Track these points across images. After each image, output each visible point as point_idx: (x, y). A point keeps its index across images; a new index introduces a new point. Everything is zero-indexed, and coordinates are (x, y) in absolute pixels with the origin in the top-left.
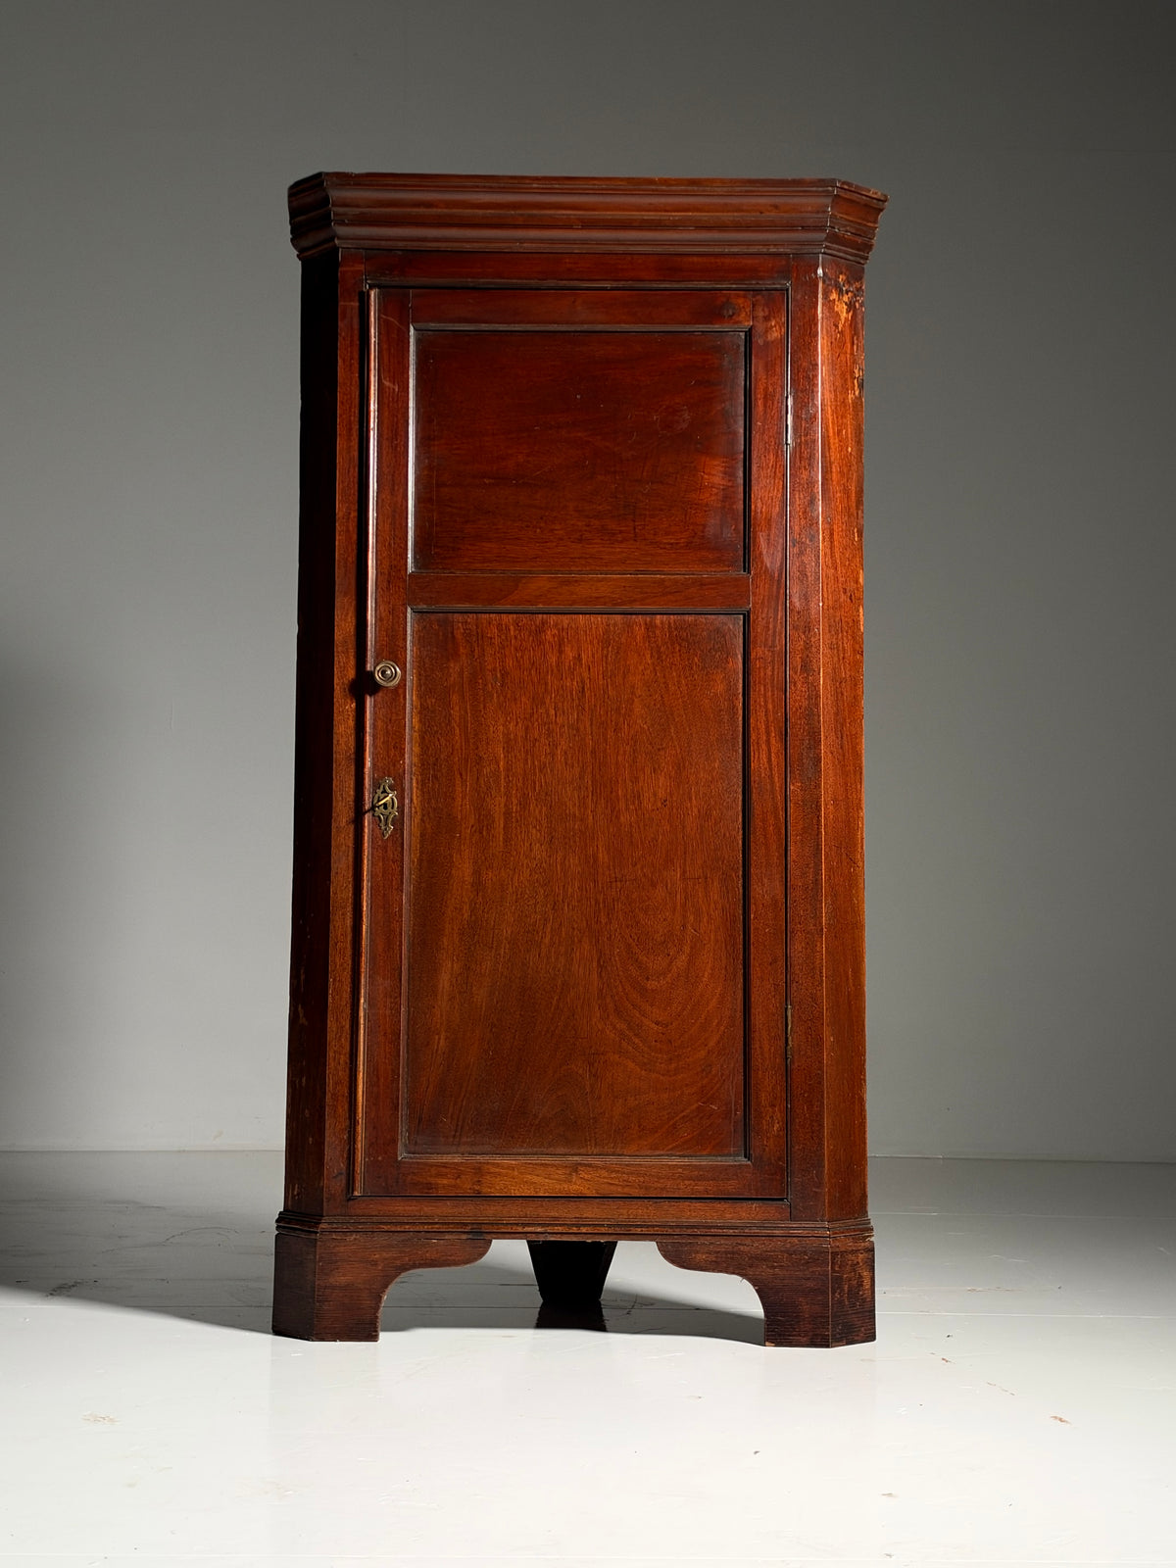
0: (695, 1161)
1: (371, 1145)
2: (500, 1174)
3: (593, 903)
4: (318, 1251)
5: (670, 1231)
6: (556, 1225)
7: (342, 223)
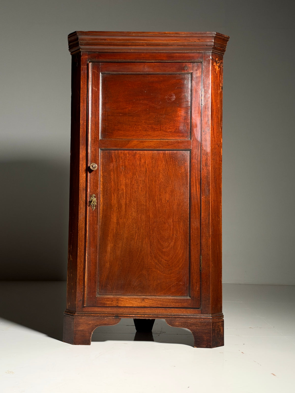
0: (175, 298)
1: (89, 293)
2: (123, 301)
3: (149, 228)
4: (74, 321)
5: (169, 316)
6: (138, 314)
7: (82, 45)
